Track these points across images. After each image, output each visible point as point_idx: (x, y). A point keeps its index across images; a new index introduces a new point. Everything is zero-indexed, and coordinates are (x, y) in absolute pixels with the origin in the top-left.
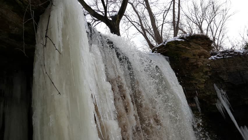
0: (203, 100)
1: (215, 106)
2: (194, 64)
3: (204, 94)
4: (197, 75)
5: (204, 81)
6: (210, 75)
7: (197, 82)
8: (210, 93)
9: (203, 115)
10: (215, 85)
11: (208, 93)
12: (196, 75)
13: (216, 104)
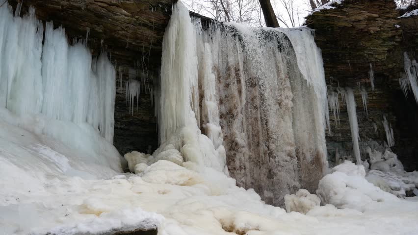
0: (385, 74)
1: (398, 82)
2: (364, 31)
3: (384, 67)
4: (370, 44)
5: (386, 49)
6: (399, 40)
7: (372, 53)
8: (394, 65)
9: (382, 93)
10: (405, 54)
11: (390, 66)
12: (368, 44)
13: (400, 79)
